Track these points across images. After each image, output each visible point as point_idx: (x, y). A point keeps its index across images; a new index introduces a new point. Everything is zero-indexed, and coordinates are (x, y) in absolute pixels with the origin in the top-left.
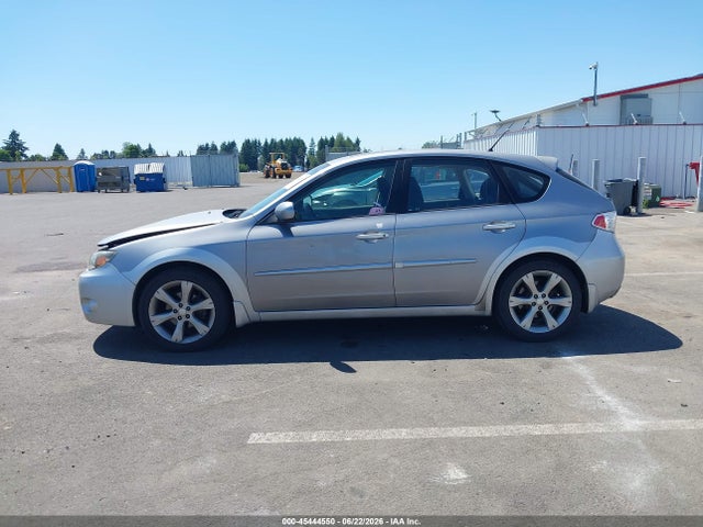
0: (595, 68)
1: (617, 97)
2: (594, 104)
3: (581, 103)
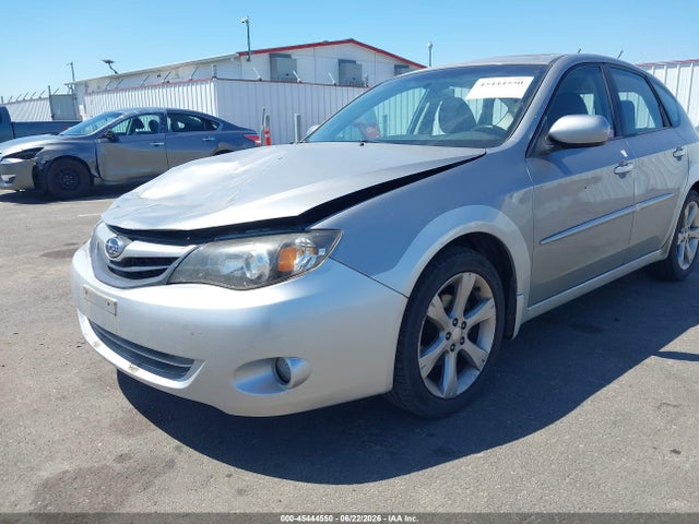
0: (247, 21)
1: (266, 55)
2: (249, 60)
3: (235, 58)
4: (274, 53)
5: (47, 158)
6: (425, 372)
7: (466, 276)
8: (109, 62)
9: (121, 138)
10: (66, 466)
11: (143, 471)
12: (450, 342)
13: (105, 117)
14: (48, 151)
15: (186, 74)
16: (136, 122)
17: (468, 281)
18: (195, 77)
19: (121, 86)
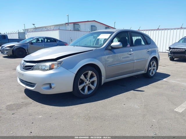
0: (68, 15)
1: (73, 24)
2: (68, 25)
3: (65, 24)
4: (75, 23)
5: (16, 48)
6: (80, 89)
7: (89, 71)
8: (34, 24)
9: (34, 44)
10: (12, 103)
11: (26, 104)
12: (86, 84)
13: (30, 38)
14: (16, 46)
15: (52, 28)
16: (38, 40)
17: (90, 73)
18: (54, 29)
19: (36, 30)
